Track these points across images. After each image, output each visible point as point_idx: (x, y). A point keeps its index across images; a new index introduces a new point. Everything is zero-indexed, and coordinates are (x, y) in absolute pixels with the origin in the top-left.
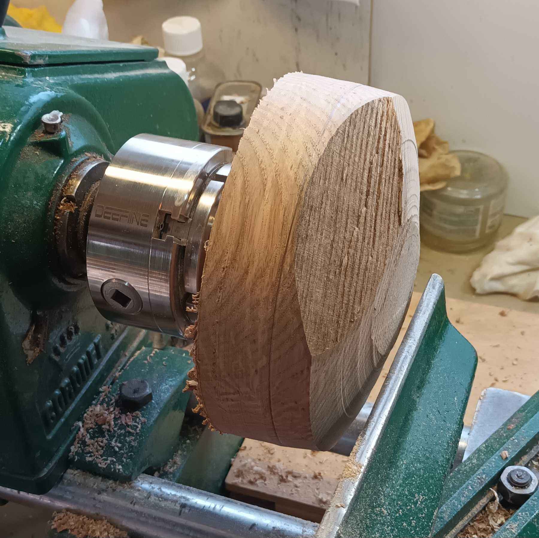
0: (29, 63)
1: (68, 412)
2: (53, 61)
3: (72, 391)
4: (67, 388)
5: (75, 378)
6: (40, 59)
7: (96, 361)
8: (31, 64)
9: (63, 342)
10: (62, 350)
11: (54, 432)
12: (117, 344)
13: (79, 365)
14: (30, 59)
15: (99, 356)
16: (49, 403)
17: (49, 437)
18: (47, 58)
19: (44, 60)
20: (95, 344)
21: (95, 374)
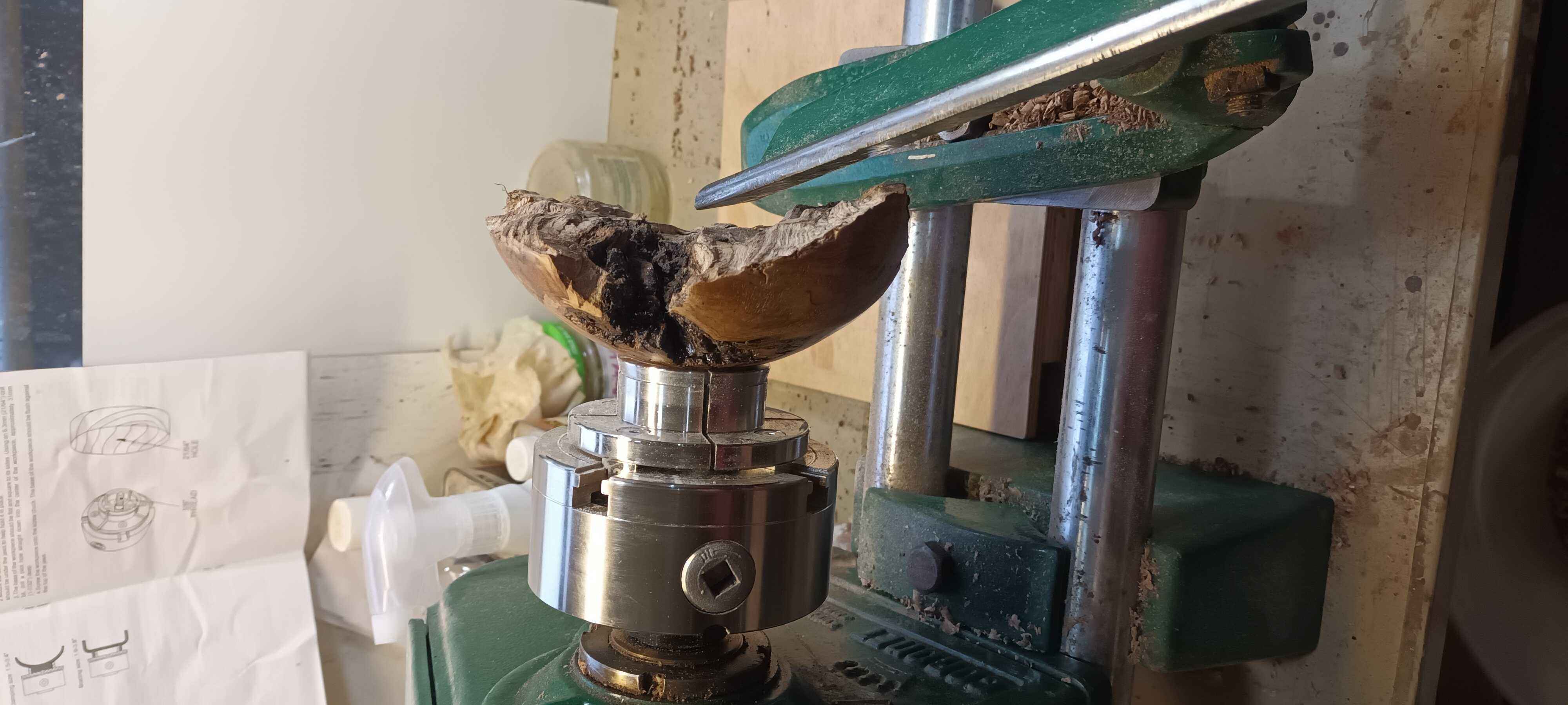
1: (977, 663)
3: (943, 660)
4: (941, 667)
5: (922, 659)
7: (891, 636)
9: (874, 679)
10: (884, 680)
11: (1009, 677)
13: (902, 656)
15: (882, 633)
16: (969, 688)
17: (1020, 682)
20: (865, 639)
21: (909, 634)
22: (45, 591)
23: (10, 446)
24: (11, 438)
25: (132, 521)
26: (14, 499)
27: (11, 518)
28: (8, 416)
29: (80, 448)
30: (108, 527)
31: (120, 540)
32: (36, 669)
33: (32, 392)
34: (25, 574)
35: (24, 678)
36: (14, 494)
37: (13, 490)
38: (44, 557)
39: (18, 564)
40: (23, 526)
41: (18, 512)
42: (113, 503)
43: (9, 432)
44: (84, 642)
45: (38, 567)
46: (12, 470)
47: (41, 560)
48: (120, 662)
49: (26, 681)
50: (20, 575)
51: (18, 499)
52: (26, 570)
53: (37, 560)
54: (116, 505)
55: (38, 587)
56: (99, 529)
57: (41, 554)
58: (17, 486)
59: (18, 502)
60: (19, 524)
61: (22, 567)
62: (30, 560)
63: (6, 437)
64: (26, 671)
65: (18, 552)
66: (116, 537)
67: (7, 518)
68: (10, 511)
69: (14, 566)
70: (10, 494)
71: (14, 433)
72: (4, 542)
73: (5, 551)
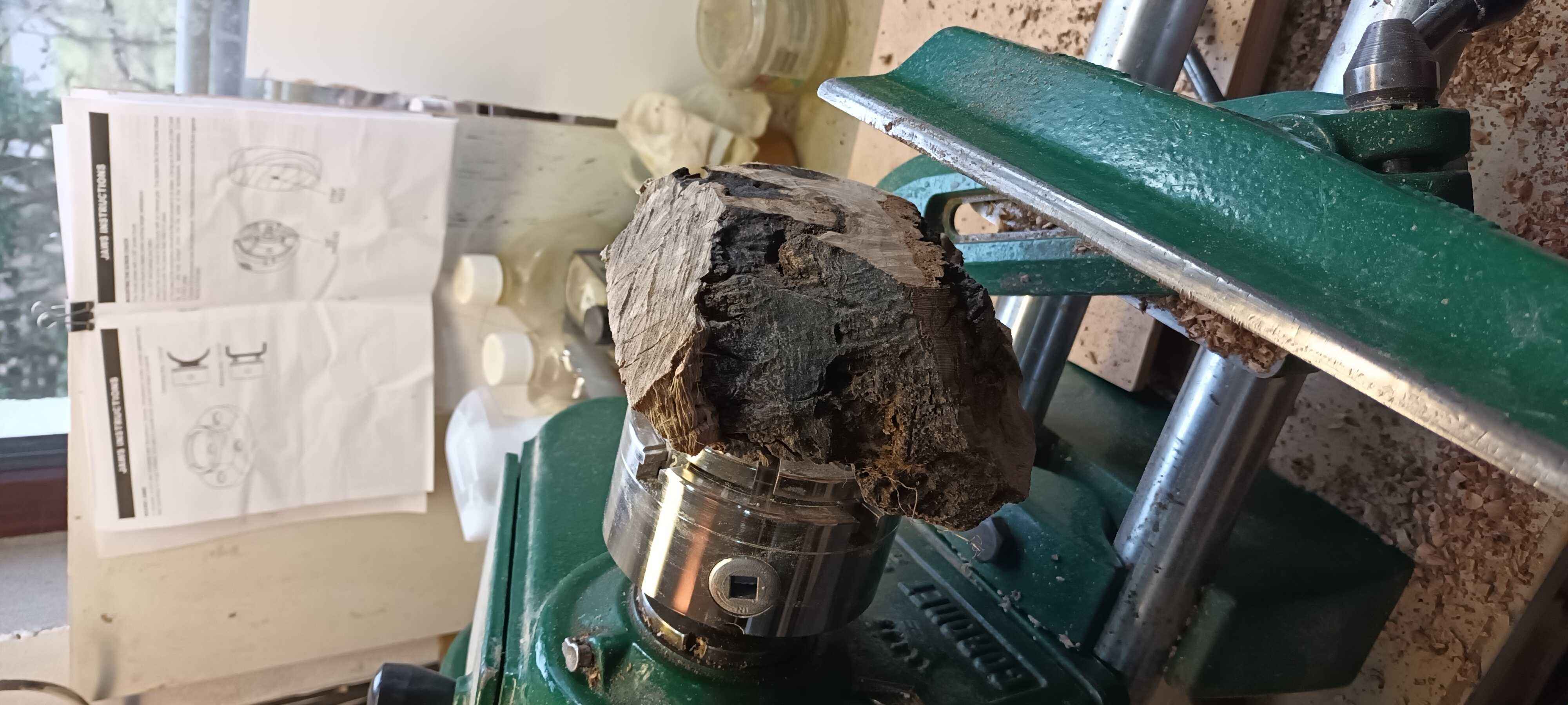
0: (497, 671)
1: (1009, 648)
2: (499, 629)
3: (978, 637)
4: (973, 646)
5: (959, 632)
6: (494, 650)
7: (938, 594)
8: (499, 666)
9: (903, 650)
10: (914, 654)
11: (1036, 674)
12: (915, 555)
13: (941, 623)
14: (492, 668)
15: (930, 588)
16: (993, 679)
17: (1043, 682)
18: (494, 639)
19: (496, 644)
20: (912, 594)
21: (957, 595)
22: (198, 297)
23: (175, 170)
24: (176, 163)
25: (278, 249)
26: (176, 216)
27: (172, 233)
28: (175, 144)
29: (237, 180)
30: (258, 251)
31: (265, 264)
32: (185, 364)
33: (198, 126)
34: (181, 282)
35: (175, 370)
36: (175, 212)
37: (175, 208)
38: (198, 271)
39: (175, 273)
40: (182, 241)
41: (178, 229)
42: (262, 231)
43: (175, 156)
44: (227, 349)
45: (192, 277)
46: (175, 191)
47: (195, 272)
48: (257, 368)
49: (176, 374)
50: (176, 282)
51: (178, 217)
52: (182, 278)
53: (191, 272)
54: (266, 233)
55: (192, 295)
56: (248, 252)
58: (179, 206)
59: (179, 219)
60: (178, 239)
61: (178, 277)
62: (185, 271)
63: (172, 161)
64: (176, 365)
65: (176, 263)
66: (261, 260)
67: (168, 232)
68: (171, 227)
69: (172, 273)
70: (172, 212)
71: (179, 158)
72: (164, 253)
73: (164, 260)
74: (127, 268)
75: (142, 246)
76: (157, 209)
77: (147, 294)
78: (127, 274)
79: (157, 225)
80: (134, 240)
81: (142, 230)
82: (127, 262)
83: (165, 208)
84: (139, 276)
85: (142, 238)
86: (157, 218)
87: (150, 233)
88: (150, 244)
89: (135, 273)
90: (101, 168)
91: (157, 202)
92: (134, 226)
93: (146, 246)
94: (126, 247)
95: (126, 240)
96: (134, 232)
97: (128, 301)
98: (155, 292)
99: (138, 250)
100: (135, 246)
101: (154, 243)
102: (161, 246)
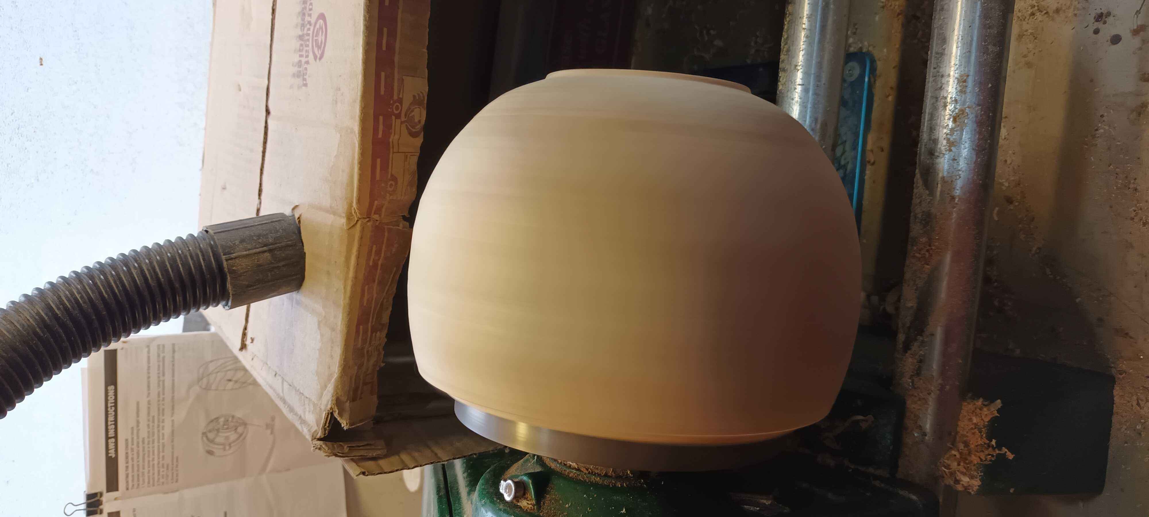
22: (177, 481)
23: (161, 383)
24: (162, 378)
25: (233, 436)
26: (161, 417)
27: (159, 431)
28: (161, 364)
29: (204, 387)
30: (219, 440)
31: (224, 449)
33: (176, 349)
34: (165, 469)
36: (161, 415)
37: (161, 411)
38: (177, 458)
39: (161, 463)
40: (166, 437)
41: (163, 427)
42: (222, 423)
43: (161, 374)
45: (173, 464)
46: (161, 398)
47: (175, 460)
50: (161, 470)
51: (163, 418)
52: (165, 466)
53: (172, 460)
54: (224, 425)
55: (172, 479)
56: (212, 441)
57: (175, 457)
58: (163, 410)
59: (163, 420)
60: (163, 434)
61: (163, 465)
62: (168, 460)
63: (159, 377)
65: (161, 454)
66: (221, 447)
67: (156, 431)
68: (158, 426)
69: (159, 463)
70: (159, 415)
71: (164, 375)
72: (153, 447)
73: (153, 454)
74: (127, 463)
75: (138, 443)
76: (149, 414)
77: (141, 482)
78: (127, 467)
79: (148, 425)
80: (133, 438)
81: (138, 430)
82: (127, 457)
83: (154, 412)
84: (136, 469)
85: (138, 437)
86: (149, 421)
87: (144, 433)
88: (143, 443)
89: (133, 465)
90: (111, 388)
91: (149, 408)
92: (132, 428)
93: (141, 443)
94: (127, 447)
95: (127, 440)
96: (132, 433)
97: (127, 489)
98: (146, 481)
99: (135, 446)
100: (133, 444)
101: (146, 442)
102: (151, 443)
